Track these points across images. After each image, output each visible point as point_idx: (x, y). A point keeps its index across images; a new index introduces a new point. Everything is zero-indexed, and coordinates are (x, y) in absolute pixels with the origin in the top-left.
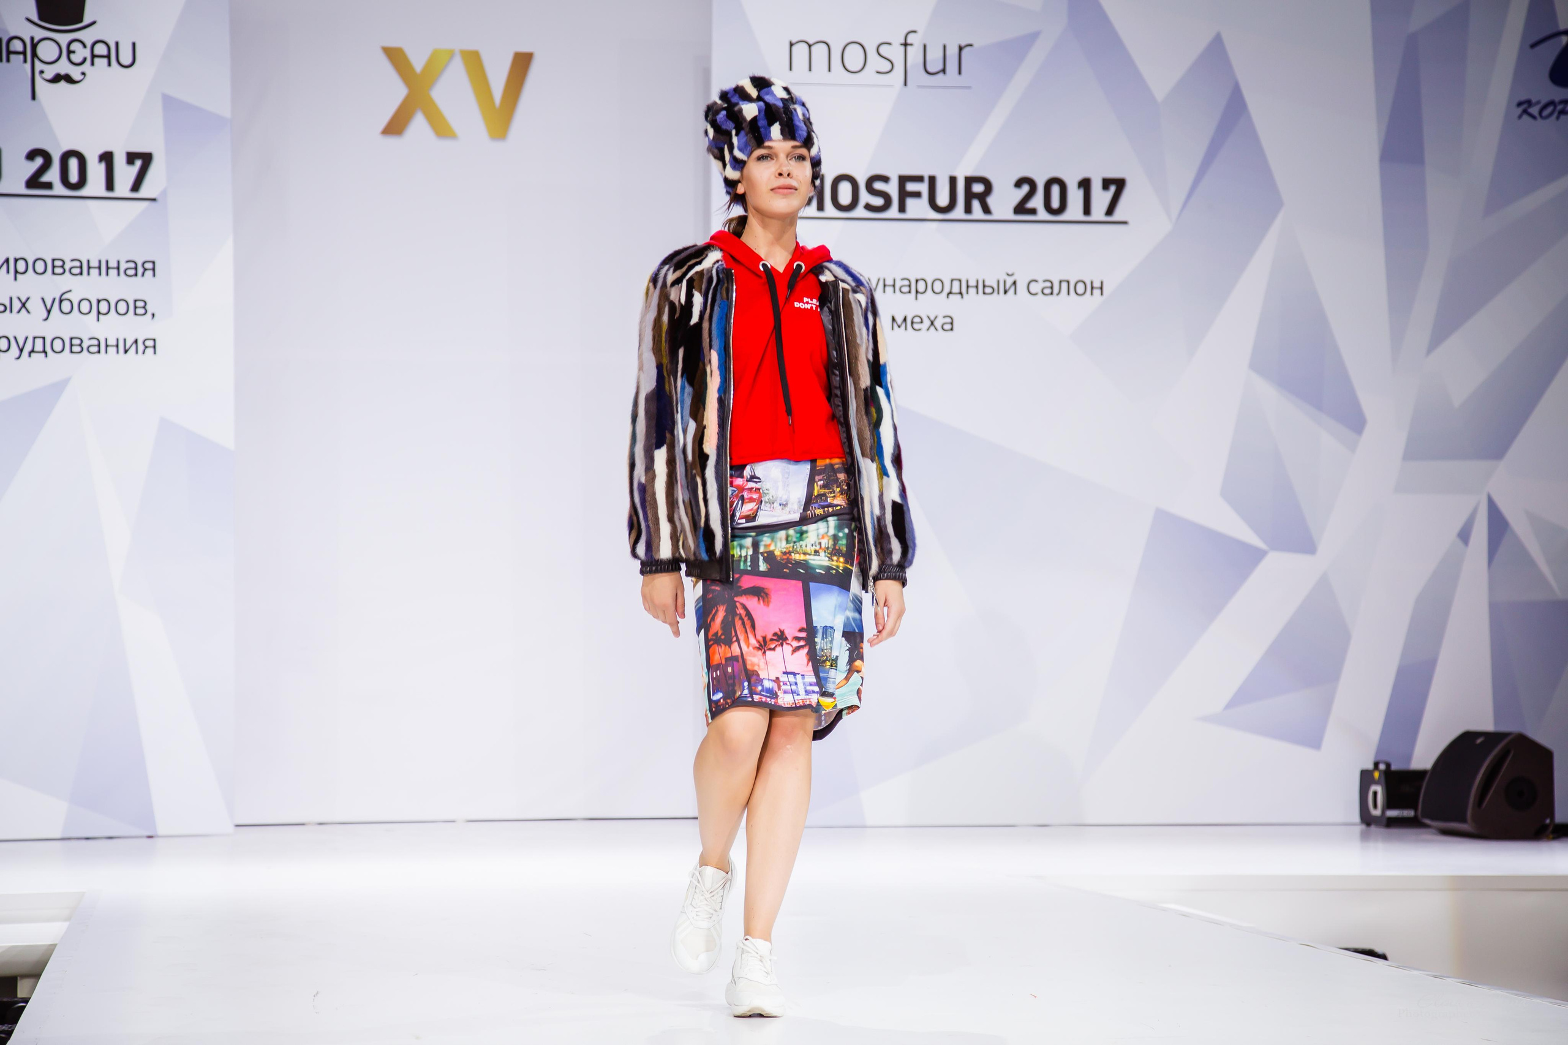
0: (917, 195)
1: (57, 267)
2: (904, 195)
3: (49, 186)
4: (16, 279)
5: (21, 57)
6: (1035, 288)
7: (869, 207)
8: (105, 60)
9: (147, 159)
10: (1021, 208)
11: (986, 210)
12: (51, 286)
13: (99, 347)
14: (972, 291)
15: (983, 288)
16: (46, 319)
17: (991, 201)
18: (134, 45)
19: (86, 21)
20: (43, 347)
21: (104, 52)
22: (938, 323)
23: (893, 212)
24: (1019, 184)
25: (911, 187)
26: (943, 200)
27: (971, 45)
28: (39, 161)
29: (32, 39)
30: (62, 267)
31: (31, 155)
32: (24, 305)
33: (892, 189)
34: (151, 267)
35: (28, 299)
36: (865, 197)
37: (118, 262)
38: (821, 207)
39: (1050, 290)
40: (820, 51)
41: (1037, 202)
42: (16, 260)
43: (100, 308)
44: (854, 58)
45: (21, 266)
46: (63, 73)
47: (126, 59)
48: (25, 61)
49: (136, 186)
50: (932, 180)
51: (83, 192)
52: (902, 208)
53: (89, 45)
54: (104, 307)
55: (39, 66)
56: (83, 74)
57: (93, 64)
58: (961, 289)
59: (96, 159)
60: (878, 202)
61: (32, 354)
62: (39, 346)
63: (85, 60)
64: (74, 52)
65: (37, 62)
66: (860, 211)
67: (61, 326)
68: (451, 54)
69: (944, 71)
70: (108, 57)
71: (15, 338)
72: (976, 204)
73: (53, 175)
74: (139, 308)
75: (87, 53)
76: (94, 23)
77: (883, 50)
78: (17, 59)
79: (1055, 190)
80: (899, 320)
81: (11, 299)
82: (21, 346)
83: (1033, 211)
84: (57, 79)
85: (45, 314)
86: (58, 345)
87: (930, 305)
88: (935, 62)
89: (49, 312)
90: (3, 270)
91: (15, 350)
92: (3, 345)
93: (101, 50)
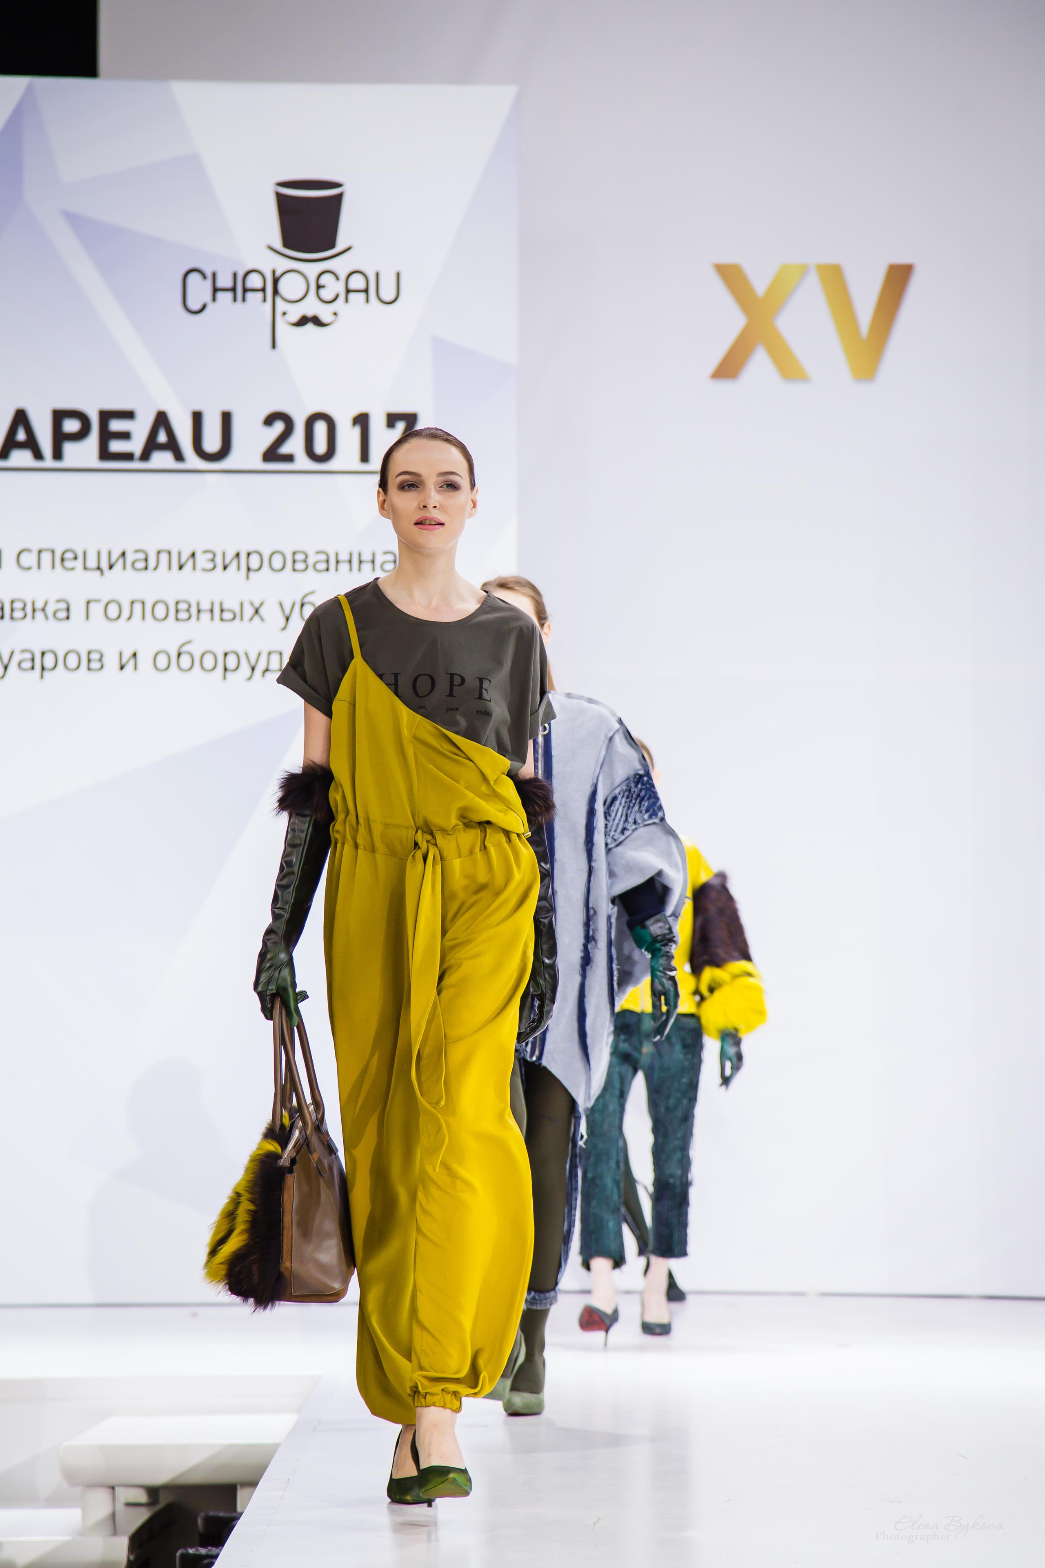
1: (298, 561)
3: (289, 458)
4: (248, 578)
5: (260, 295)
8: (362, 296)
9: (411, 421)
12: (290, 587)
16: (284, 629)
18: (398, 275)
19: (340, 245)
21: (362, 285)
28: (279, 427)
29: (274, 272)
30: (305, 561)
31: (269, 421)
32: (257, 611)
35: (262, 604)
37: (374, 555)
42: (249, 554)
45: (254, 562)
46: (310, 313)
47: (388, 293)
48: (265, 300)
51: (333, 464)
53: (343, 276)
55: (281, 306)
56: (335, 314)
57: (347, 301)
59: (350, 422)
61: (267, 674)
62: (275, 664)
63: (337, 296)
64: (323, 287)
65: (279, 301)
68: (804, 270)
70: (366, 291)
71: (247, 654)
73: (295, 445)
75: (340, 287)
76: (349, 249)
78: (255, 298)
81: (242, 605)
82: (253, 662)
84: (303, 321)
85: (282, 621)
89: (287, 619)
90: (233, 567)
91: (245, 669)
92: (231, 662)
93: (357, 282)
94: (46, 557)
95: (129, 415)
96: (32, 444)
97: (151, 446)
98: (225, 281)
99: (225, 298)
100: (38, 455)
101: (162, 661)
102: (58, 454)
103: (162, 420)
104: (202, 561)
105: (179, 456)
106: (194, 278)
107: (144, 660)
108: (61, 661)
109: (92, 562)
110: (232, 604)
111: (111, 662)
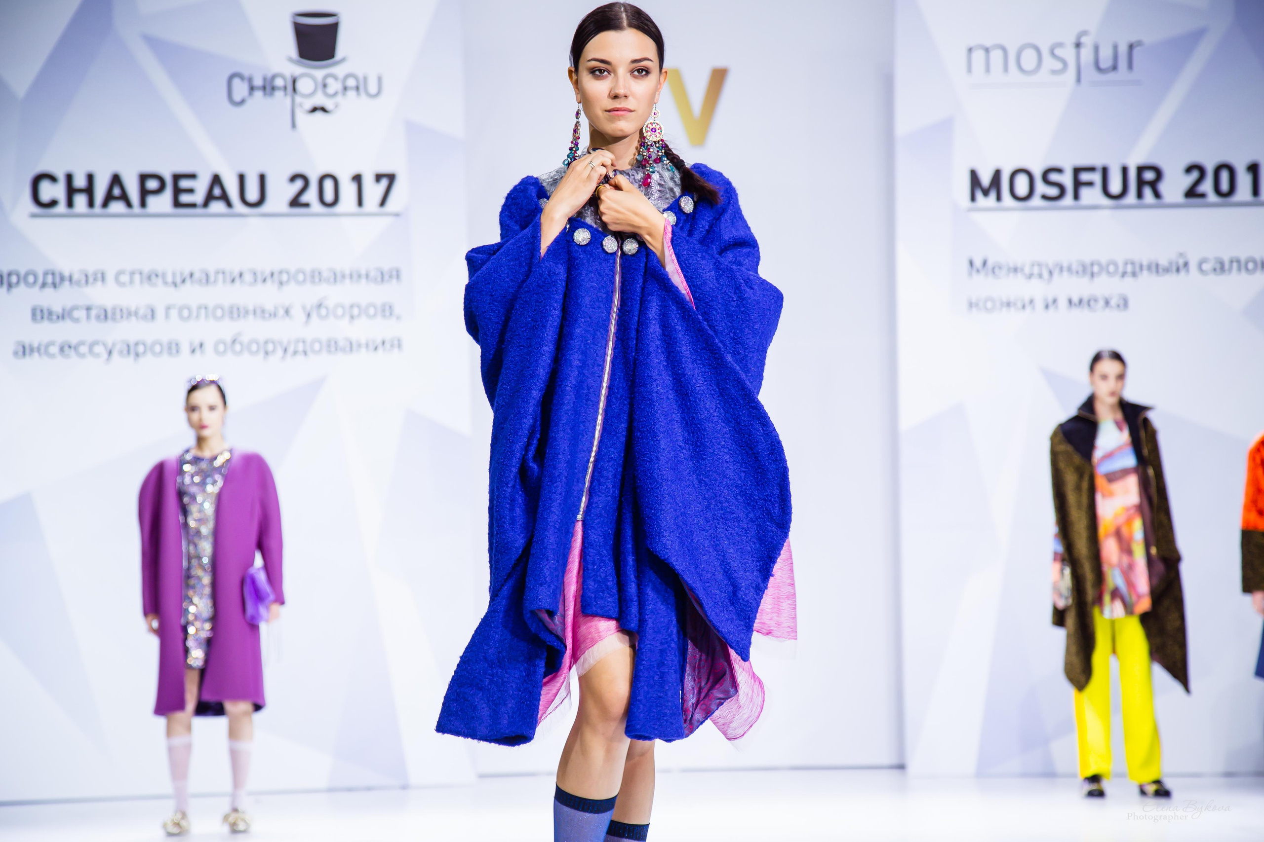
0: (1090, 184)
1: (316, 277)
2: (1078, 184)
3: (307, 205)
4: (280, 289)
5: (283, 92)
6: (1205, 267)
7: (1045, 197)
8: (355, 92)
9: (391, 178)
10: (1192, 193)
11: (1157, 195)
12: (309, 294)
13: (351, 347)
14: (1145, 272)
15: (1156, 268)
16: (306, 323)
17: (1163, 187)
18: (380, 76)
19: (338, 57)
20: (303, 350)
21: (354, 84)
22: (1113, 302)
23: (1068, 199)
24: (1189, 170)
25: (1085, 177)
26: (1115, 187)
27: (1139, 43)
28: (299, 184)
29: (292, 76)
30: (320, 276)
31: (293, 179)
32: (287, 312)
33: (1067, 180)
34: (397, 274)
35: (290, 307)
36: (1041, 188)
37: (368, 270)
38: (999, 198)
39: (1221, 268)
40: (996, 56)
41: (1207, 186)
42: (280, 273)
43: (354, 312)
44: (1029, 58)
45: (285, 277)
46: (319, 104)
47: (373, 89)
48: (286, 95)
49: (383, 203)
50: (1105, 171)
51: (338, 209)
52: (1076, 196)
53: (341, 78)
54: (356, 311)
55: (298, 99)
56: (336, 106)
57: (344, 95)
58: (1134, 270)
59: (349, 180)
60: (1053, 191)
62: (300, 347)
63: (338, 92)
64: (327, 86)
65: (296, 96)
66: (1036, 201)
67: (319, 329)
69: (1115, 68)
70: (357, 88)
71: (280, 342)
72: (1148, 192)
73: (311, 196)
74: (387, 311)
75: (339, 86)
76: (344, 58)
77: (1058, 52)
78: (279, 94)
79: (1225, 176)
80: (1075, 300)
81: (276, 307)
82: (285, 348)
83: (1203, 196)
84: (314, 110)
85: (305, 319)
86: (317, 346)
87: (1105, 286)
88: (1106, 60)
89: (309, 317)
90: (269, 280)
91: (280, 352)
92: (270, 347)
93: (351, 82)
94: (137, 277)
95: (192, 176)
96: (124, 198)
97: (210, 198)
98: (258, 82)
99: (259, 94)
100: (129, 204)
101: (221, 348)
102: (143, 204)
103: (216, 180)
104: (248, 277)
105: (229, 204)
106: (236, 82)
107: (209, 347)
108: (149, 348)
109: (169, 279)
110: (269, 307)
111: (185, 349)
